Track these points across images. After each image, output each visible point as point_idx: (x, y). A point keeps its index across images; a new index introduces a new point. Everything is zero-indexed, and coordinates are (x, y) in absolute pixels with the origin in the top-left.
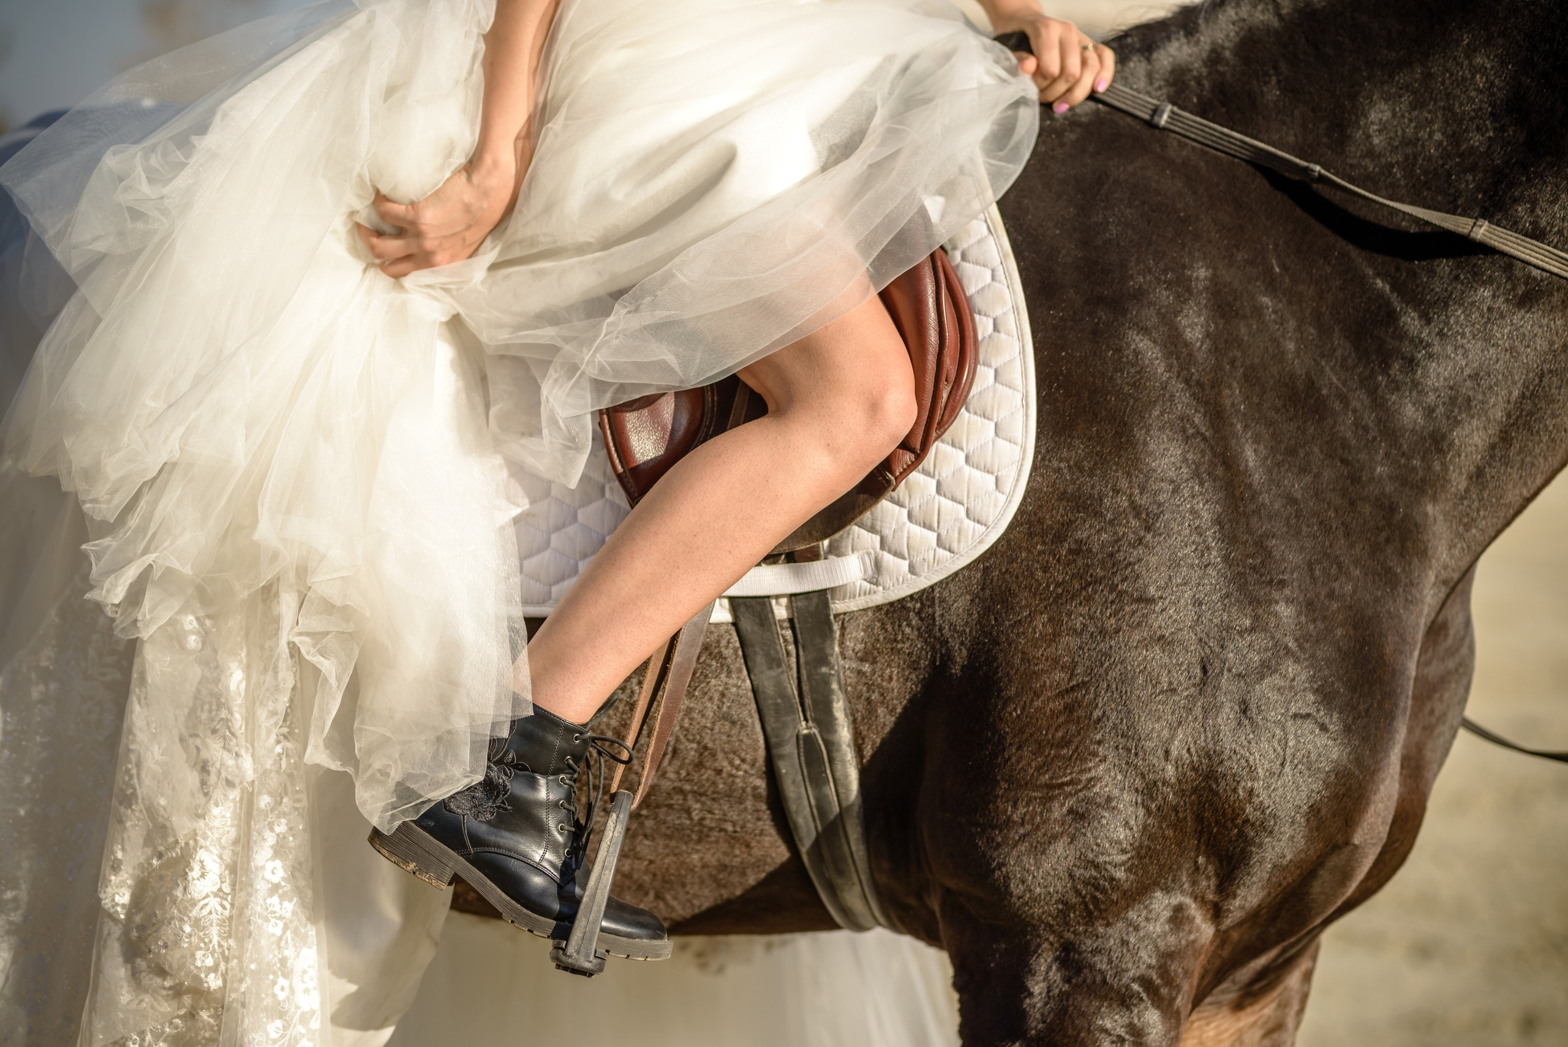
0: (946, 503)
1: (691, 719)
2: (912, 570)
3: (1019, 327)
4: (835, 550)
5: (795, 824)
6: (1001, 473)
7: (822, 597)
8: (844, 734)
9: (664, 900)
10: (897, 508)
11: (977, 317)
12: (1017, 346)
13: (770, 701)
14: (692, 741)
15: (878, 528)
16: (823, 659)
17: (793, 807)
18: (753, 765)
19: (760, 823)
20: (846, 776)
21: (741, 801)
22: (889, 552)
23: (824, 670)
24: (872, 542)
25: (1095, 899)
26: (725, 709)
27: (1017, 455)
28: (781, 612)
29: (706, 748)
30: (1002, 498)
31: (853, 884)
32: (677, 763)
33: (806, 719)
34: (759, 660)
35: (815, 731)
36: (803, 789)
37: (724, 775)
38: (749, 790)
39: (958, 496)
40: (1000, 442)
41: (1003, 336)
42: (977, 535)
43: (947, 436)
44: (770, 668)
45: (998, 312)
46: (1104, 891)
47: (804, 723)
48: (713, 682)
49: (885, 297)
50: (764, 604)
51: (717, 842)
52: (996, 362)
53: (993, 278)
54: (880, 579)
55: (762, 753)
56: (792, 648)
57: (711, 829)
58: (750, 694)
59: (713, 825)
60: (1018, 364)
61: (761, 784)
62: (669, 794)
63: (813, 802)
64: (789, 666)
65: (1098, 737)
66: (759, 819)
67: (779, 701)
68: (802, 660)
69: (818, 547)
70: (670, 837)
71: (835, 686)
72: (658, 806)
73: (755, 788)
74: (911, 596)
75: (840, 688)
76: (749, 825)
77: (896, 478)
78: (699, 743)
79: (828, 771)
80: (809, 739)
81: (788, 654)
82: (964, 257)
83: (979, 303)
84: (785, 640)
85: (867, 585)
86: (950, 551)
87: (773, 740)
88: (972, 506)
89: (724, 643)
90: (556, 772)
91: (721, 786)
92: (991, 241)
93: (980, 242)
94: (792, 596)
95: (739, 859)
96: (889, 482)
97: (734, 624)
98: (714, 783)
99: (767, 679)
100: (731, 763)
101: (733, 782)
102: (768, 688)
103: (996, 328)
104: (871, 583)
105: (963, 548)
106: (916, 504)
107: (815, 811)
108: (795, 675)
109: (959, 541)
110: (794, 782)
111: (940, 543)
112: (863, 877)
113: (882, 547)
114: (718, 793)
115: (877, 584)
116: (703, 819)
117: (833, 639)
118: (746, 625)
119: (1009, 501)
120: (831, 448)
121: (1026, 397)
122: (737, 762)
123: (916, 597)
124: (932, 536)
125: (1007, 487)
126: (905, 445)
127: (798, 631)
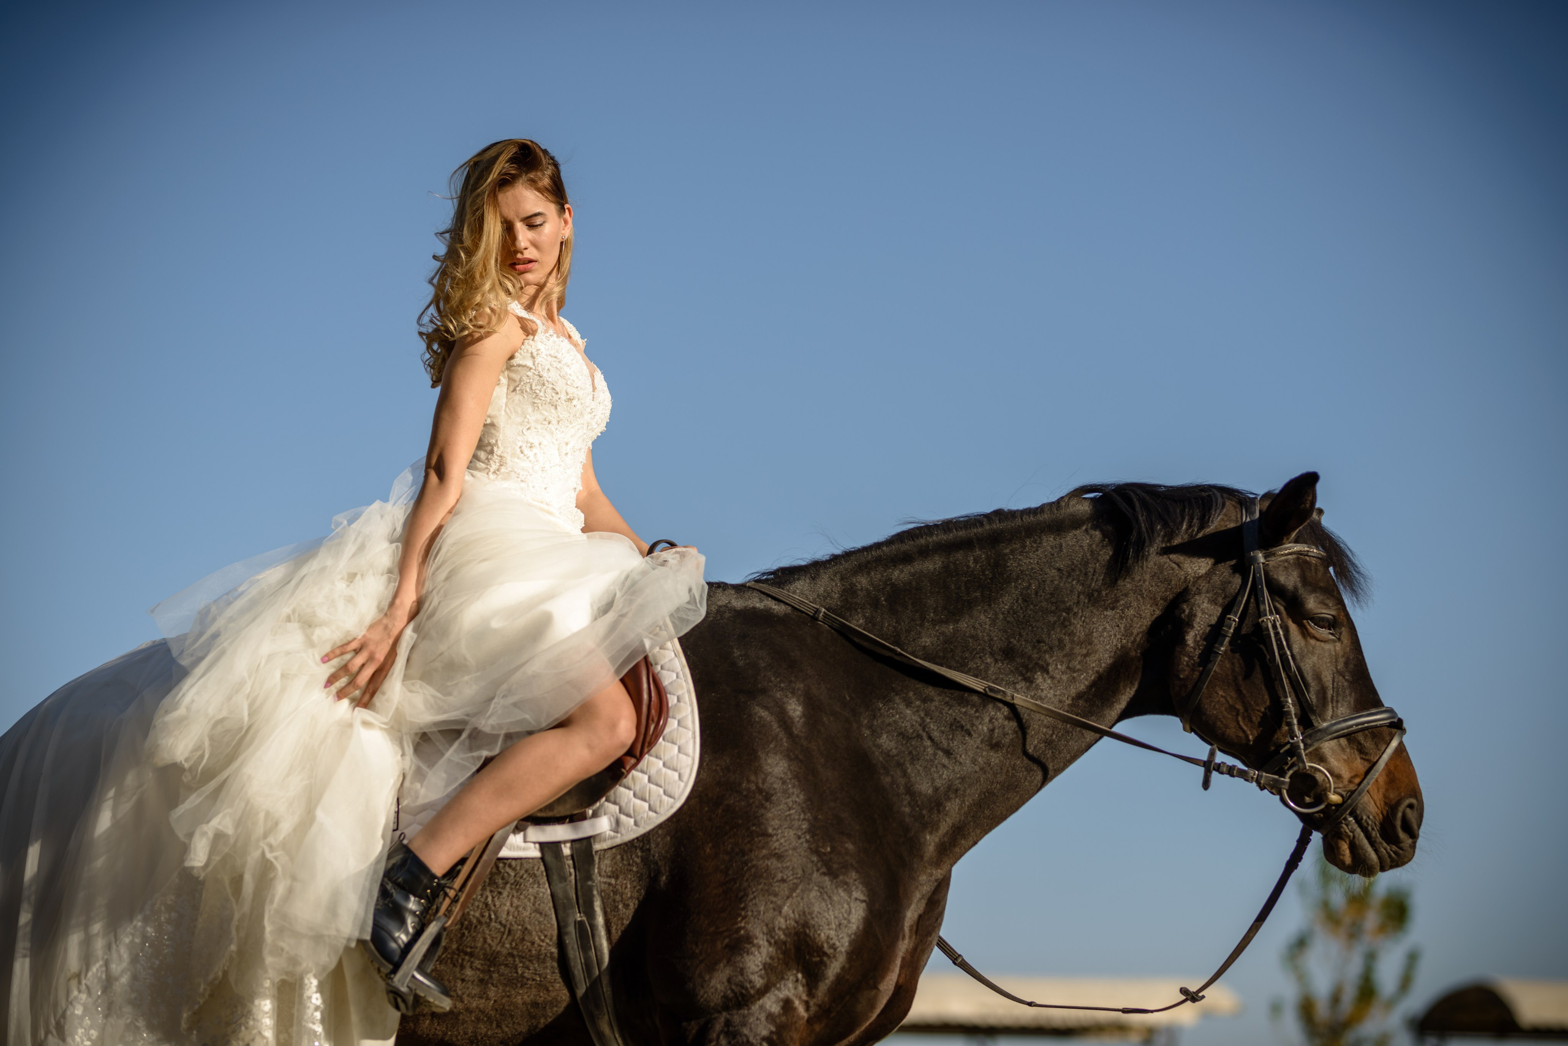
0: (653, 787)
1: (518, 912)
2: (636, 824)
3: (691, 700)
4: (595, 815)
5: (573, 974)
6: (682, 771)
7: (588, 841)
8: (600, 920)
9: (501, 1028)
10: (627, 791)
11: (669, 696)
12: (689, 709)
13: (560, 902)
14: (518, 925)
15: (618, 801)
16: (589, 877)
17: (572, 964)
18: (551, 940)
19: (554, 975)
20: (601, 945)
21: (544, 961)
22: (624, 814)
23: (590, 883)
24: (615, 809)
25: (741, 994)
26: (537, 905)
27: (690, 761)
28: (566, 850)
29: (526, 929)
30: (682, 784)
31: (604, 1014)
32: (510, 938)
33: (580, 912)
34: (555, 877)
35: (584, 918)
36: (577, 953)
37: (536, 945)
38: (548, 954)
39: (659, 783)
40: (681, 756)
41: (682, 704)
42: (670, 803)
43: (653, 750)
44: (561, 882)
45: (680, 693)
46: (746, 989)
47: (578, 915)
48: (530, 890)
49: (622, 680)
50: (557, 846)
51: (530, 988)
52: (679, 717)
53: (677, 677)
54: (619, 830)
55: (555, 933)
56: (572, 870)
57: (528, 979)
58: (550, 897)
59: (529, 977)
60: (690, 717)
61: (554, 950)
62: (506, 957)
63: (583, 961)
64: (571, 881)
65: (742, 906)
66: (554, 973)
67: (565, 901)
68: (578, 877)
69: (585, 812)
70: (506, 985)
71: (595, 892)
72: (500, 965)
73: (552, 953)
74: (637, 838)
75: (598, 893)
76: (548, 977)
77: (627, 771)
78: (523, 926)
79: (591, 942)
80: (581, 923)
81: (571, 874)
82: (662, 668)
83: (669, 689)
84: (569, 866)
85: (612, 834)
86: (656, 812)
87: (562, 924)
88: (666, 788)
89: (536, 868)
90: (421, 898)
91: (534, 952)
92: (676, 660)
93: (670, 660)
94: (573, 841)
95: (542, 999)
96: (623, 773)
97: (542, 859)
98: (530, 951)
99: (559, 888)
100: (539, 938)
101: (540, 950)
102: (560, 894)
103: (679, 700)
104: (614, 832)
105: (662, 811)
106: (637, 788)
107: (584, 966)
108: (574, 887)
109: (660, 807)
110: (573, 948)
111: (650, 809)
112: (609, 1009)
113: (620, 812)
114: (532, 956)
115: (617, 832)
116: (523, 973)
117: (594, 865)
118: (549, 858)
119: (686, 786)
120: (590, 747)
121: (694, 733)
122: (543, 938)
123: (640, 839)
124: (646, 805)
125: (685, 778)
126: (630, 753)
127: (576, 861)
